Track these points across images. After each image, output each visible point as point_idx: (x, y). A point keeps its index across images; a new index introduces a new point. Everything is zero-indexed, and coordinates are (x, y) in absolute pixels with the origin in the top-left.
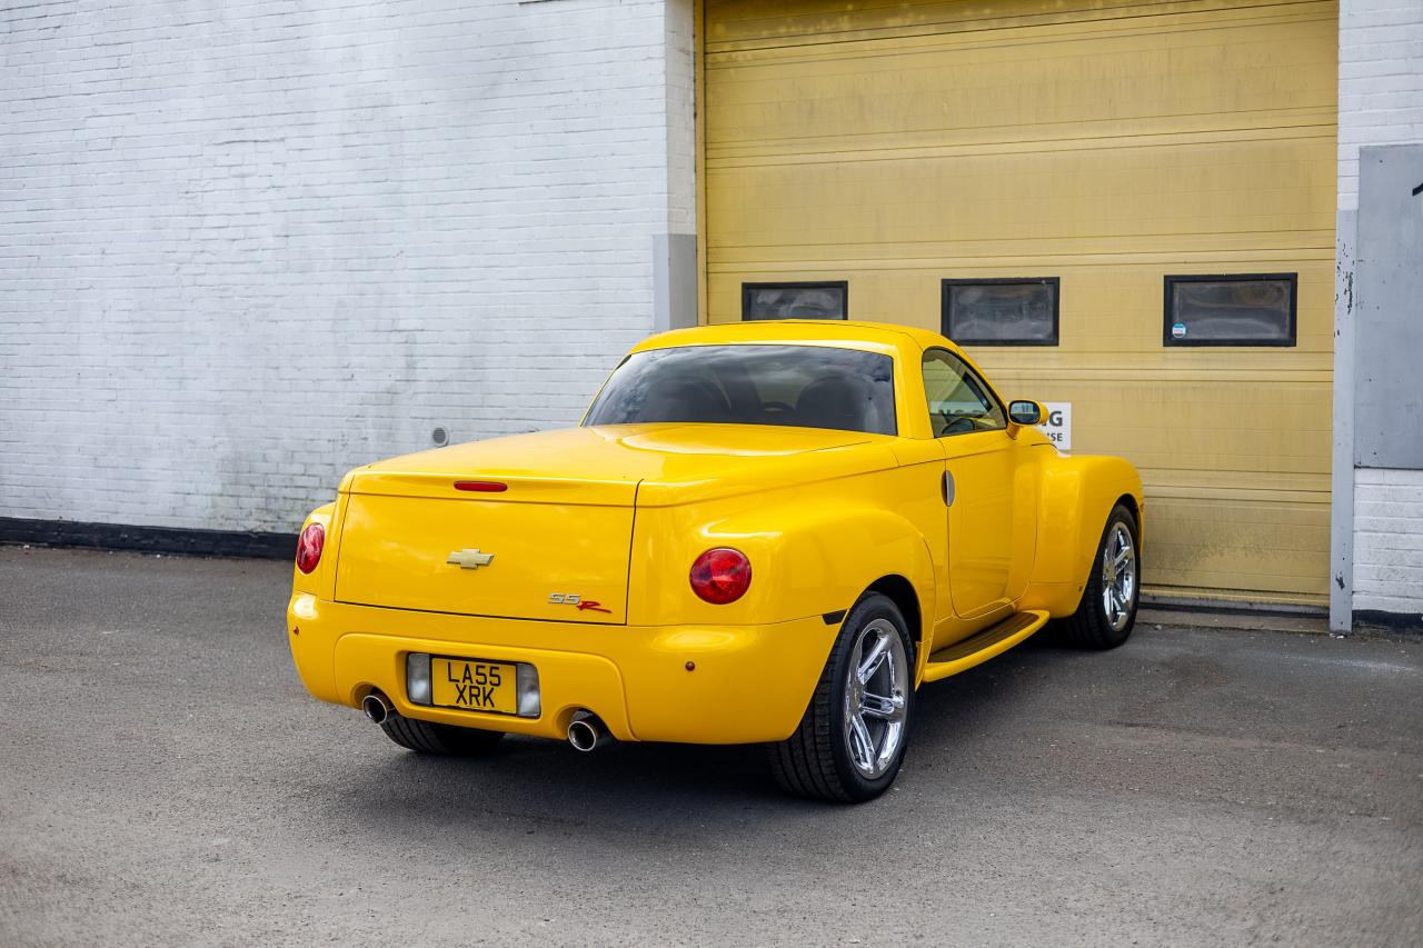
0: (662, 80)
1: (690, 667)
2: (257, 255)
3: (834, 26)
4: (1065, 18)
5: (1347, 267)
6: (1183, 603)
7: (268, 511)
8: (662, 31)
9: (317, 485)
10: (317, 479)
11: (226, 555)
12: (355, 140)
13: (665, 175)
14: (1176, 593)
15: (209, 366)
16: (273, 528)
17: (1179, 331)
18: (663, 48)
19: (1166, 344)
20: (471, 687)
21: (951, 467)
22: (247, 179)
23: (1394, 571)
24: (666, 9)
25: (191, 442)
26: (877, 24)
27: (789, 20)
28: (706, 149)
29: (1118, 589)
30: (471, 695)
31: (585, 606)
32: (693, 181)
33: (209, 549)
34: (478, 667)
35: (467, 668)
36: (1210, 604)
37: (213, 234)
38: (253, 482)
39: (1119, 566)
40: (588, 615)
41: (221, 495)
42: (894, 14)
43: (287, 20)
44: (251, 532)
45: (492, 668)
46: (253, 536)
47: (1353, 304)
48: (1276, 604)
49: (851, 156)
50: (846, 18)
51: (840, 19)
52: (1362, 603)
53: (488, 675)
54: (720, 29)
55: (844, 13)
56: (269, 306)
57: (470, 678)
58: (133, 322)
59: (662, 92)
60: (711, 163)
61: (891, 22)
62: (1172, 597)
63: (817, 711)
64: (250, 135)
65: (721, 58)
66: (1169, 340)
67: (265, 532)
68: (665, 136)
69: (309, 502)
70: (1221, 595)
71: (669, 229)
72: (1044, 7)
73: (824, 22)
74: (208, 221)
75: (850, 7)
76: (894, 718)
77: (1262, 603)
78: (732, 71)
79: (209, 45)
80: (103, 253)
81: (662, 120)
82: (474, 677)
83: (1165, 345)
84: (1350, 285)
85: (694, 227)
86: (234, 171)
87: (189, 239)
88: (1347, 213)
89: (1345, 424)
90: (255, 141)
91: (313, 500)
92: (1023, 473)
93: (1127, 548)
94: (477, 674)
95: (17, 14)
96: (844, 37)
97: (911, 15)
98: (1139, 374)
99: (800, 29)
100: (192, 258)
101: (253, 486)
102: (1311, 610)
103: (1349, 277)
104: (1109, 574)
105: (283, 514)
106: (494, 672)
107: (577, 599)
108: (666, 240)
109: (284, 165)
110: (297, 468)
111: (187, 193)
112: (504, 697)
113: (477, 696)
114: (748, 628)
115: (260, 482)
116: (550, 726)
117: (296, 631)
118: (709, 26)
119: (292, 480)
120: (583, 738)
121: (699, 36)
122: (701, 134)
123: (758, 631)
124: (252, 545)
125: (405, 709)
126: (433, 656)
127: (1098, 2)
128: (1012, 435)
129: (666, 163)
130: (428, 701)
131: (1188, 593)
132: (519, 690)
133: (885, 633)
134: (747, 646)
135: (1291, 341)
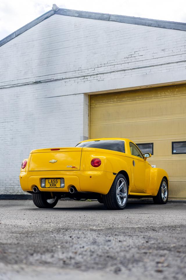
0: (83, 109)
1: (91, 177)
2: (6, 143)
4: (154, 98)
6: (176, 201)
7: (6, 190)
8: (83, 100)
12: (26, 121)
13: (83, 126)
14: (175, 199)
16: (6, 193)
17: (175, 151)
18: (83, 103)
19: (172, 154)
21: (135, 160)
22: (6, 129)
24: (84, 97)
26: (121, 100)
27: (105, 99)
28: (90, 122)
29: (164, 194)
31: (73, 167)
32: (88, 127)
34: (54, 180)
35: (52, 180)
36: (181, 201)
39: (164, 190)
40: (73, 169)
42: (124, 98)
43: (15, 100)
45: (56, 180)
46: (2, 195)
50: (115, 99)
54: (93, 101)
55: (115, 98)
56: (8, 152)
59: (83, 111)
60: (91, 125)
61: (123, 99)
62: (174, 200)
63: (112, 191)
64: (7, 121)
65: (93, 106)
66: (173, 153)
68: (83, 119)
69: (14, 188)
70: (183, 199)
71: (83, 135)
72: (150, 96)
73: (112, 100)
75: (116, 97)
76: (125, 197)
78: (95, 108)
81: (83, 116)
82: (53, 182)
85: (88, 135)
86: (3, 127)
92: (147, 170)
93: (166, 187)
96: (115, 102)
97: (127, 98)
98: (168, 160)
99: (107, 101)
101: (3, 186)
104: (163, 191)
105: (8, 191)
107: (71, 166)
108: (83, 137)
109: (13, 126)
110: (12, 182)
112: (58, 185)
114: (100, 171)
115: (5, 185)
116: (66, 189)
117: (21, 178)
118: (91, 101)
119: (11, 184)
120: (72, 190)
121: (89, 103)
122: (89, 119)
123: (102, 172)
124: (2, 197)
125: (40, 189)
126: (46, 179)
127: (159, 95)
128: (145, 160)
129: (83, 123)
130: (45, 187)
131: (177, 199)
132: (61, 184)
133: (123, 181)
134: (100, 174)
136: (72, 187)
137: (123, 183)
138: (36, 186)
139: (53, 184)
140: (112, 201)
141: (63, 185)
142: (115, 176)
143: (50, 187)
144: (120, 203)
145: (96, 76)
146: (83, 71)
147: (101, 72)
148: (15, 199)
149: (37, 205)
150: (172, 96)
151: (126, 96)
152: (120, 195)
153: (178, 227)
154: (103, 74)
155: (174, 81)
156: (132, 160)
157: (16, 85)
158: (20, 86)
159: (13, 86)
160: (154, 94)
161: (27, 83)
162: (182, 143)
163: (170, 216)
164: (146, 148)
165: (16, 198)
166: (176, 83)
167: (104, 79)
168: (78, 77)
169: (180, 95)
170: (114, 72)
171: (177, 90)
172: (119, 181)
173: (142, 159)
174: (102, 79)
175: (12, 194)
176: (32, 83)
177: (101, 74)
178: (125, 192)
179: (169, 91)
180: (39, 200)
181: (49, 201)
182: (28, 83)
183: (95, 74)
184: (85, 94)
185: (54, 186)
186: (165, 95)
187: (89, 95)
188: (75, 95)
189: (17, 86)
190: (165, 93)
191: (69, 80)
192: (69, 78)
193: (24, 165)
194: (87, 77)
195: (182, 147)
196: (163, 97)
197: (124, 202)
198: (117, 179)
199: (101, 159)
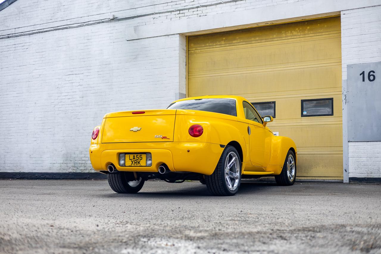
0: (178, 55)
1: (189, 151)
2: (75, 102)
3: (220, 43)
4: (276, 39)
5: (345, 93)
6: (307, 181)
7: (75, 167)
8: (178, 44)
9: (88, 159)
10: (88, 158)
11: (63, 179)
12: (101, 73)
13: (178, 79)
14: (305, 178)
15: (61, 130)
16: (76, 171)
17: (305, 113)
18: (178, 48)
20: (135, 161)
21: (250, 126)
22: (73, 84)
23: (359, 167)
24: (179, 38)
25: (56, 150)
26: (231, 42)
27: (209, 42)
28: (188, 74)
29: (291, 172)
30: (135, 163)
31: (164, 137)
32: (185, 81)
33: (59, 177)
34: (137, 155)
35: (134, 156)
36: (314, 181)
37: (64, 97)
38: (71, 160)
39: (291, 166)
40: (164, 140)
41: (63, 163)
42: (234, 40)
43: (85, 44)
44: (70, 172)
45: (140, 155)
46: (70, 173)
47: (347, 102)
48: (330, 180)
49: (224, 74)
50: (223, 41)
51: (222, 41)
52: (351, 175)
53: (139, 157)
54: (192, 45)
55: (222, 40)
56: (77, 115)
57: (135, 158)
58: (42, 120)
59: (178, 58)
60: (189, 77)
61: (234, 42)
63: (218, 170)
64: (74, 73)
65: (192, 52)
66: (302, 115)
67: (74, 172)
68: (178, 69)
69: (85, 164)
70: (317, 178)
71: (179, 91)
72: (271, 37)
73: (218, 42)
74: (63, 94)
75: (224, 39)
76: (237, 178)
77: (327, 180)
78: (195, 54)
79: (65, 51)
80: (35, 103)
81: (178, 65)
82: (136, 158)
83: (301, 117)
84: (346, 97)
85: (185, 92)
86: (70, 82)
87: (57, 99)
88: (344, 80)
89: (345, 131)
90: (76, 74)
91: (87, 164)
92: (267, 139)
93: (293, 162)
94: (137, 157)
95: (17, 46)
96: (222, 45)
97: (239, 40)
98: (295, 124)
99: (212, 44)
100: (58, 104)
101: (71, 161)
102: (339, 181)
103: (345, 95)
104: (289, 168)
105: (78, 167)
106: (141, 156)
107: (161, 136)
108: (178, 94)
109: (83, 80)
110: (83, 155)
111: (58, 88)
112: (143, 163)
113: (136, 163)
114: (202, 143)
115: (73, 159)
116: (154, 168)
117: (92, 152)
118: (190, 44)
119: (81, 158)
120: (162, 170)
121: (187, 46)
122: (187, 70)
123: (205, 144)
124: (70, 176)
125: (118, 167)
126: (126, 153)
127: (284, 35)
128: (265, 126)
129: (178, 75)
130: (124, 165)
131: (308, 178)
132: (147, 160)
133: (234, 156)
134: (202, 147)
135: (332, 114)
136: (163, 166)
137: (234, 159)
138: (112, 164)
139: (136, 162)
140: (219, 184)
141: (149, 162)
142: (223, 149)
143: (132, 165)
144: (230, 187)
145: (196, 9)
146: (178, 3)
147: (203, 5)
148: (87, 178)
149: (115, 189)
150: (301, 36)
151: (237, 38)
152: (230, 176)
153: (318, 230)
154: (206, 6)
155: (304, 15)
156: (247, 126)
157: (86, 23)
158: (91, 24)
159: (82, 25)
160: (276, 34)
161: (101, 21)
162: (315, 102)
163: (302, 208)
164: (265, 109)
165: (89, 177)
166: (307, 19)
167: (207, 14)
168: (171, 12)
169: (313, 35)
170: (220, 3)
171: (308, 28)
172: (228, 156)
173: (260, 125)
174: (205, 14)
175: (83, 172)
176: (108, 20)
177: (203, 6)
178: (237, 171)
179: (297, 29)
180: (117, 182)
181: (132, 184)
182: (103, 21)
183: (194, 6)
184: (181, 35)
185: (137, 163)
186: (291, 34)
187: (186, 36)
188: (167, 37)
189: (88, 25)
190: (291, 33)
191: (158, 15)
192: (159, 13)
193: (95, 133)
194: (183, 11)
195: (315, 106)
196: (289, 38)
197: (236, 185)
198: (226, 153)
199: (203, 126)
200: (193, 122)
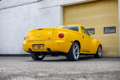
0: (60, 13)
1: (58, 43)
4: (94, 6)
8: (60, 9)
17: (105, 32)
21: (84, 35)
25: (19, 46)
27: (71, 8)
29: (100, 53)
31: (49, 38)
32: (63, 22)
33: (20, 56)
35: (38, 46)
37: (22, 28)
40: (49, 39)
41: (21, 51)
45: (40, 45)
46: (24, 54)
54: (65, 9)
58: (15, 36)
60: (64, 20)
61: (80, 8)
62: (105, 56)
65: (65, 12)
66: (104, 33)
68: (60, 18)
70: (110, 56)
73: (74, 8)
75: (76, 7)
76: (78, 54)
77: (113, 56)
79: (22, 13)
81: (60, 16)
90: (26, 20)
93: (101, 50)
96: (76, 9)
100: (20, 31)
102: (118, 57)
109: (28, 22)
112: (41, 48)
116: (45, 50)
117: (24, 45)
120: (48, 51)
121: (63, 10)
122: (63, 18)
123: (65, 41)
125: (32, 50)
126: (35, 45)
127: (97, 5)
128: (90, 36)
129: (60, 20)
130: (35, 49)
131: (107, 56)
132: (43, 47)
135: (115, 32)
136: (49, 49)
137: (77, 47)
140: (71, 56)
141: (44, 48)
143: (38, 49)
144: (75, 58)
151: (81, 6)
152: (76, 54)
156: (82, 35)
162: (109, 28)
163: (101, 65)
169: (108, 4)
172: (74, 46)
173: (88, 35)
178: (78, 52)
180: (34, 56)
184: (61, 6)
187: (63, 6)
190: (100, 4)
193: (25, 38)
195: (110, 30)
197: (78, 57)
198: (73, 44)
199: (64, 34)
200: (60, 32)
